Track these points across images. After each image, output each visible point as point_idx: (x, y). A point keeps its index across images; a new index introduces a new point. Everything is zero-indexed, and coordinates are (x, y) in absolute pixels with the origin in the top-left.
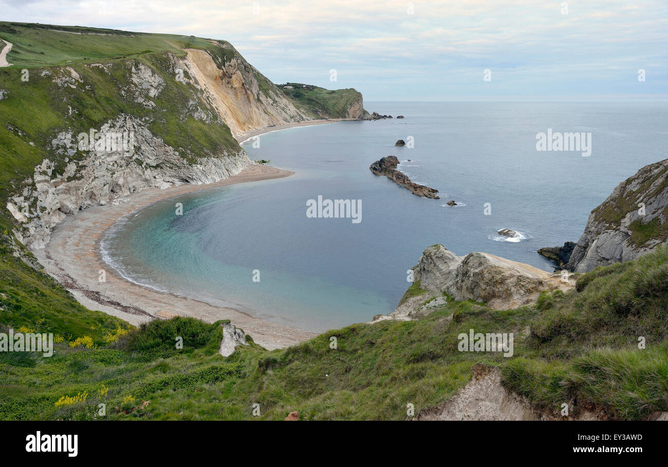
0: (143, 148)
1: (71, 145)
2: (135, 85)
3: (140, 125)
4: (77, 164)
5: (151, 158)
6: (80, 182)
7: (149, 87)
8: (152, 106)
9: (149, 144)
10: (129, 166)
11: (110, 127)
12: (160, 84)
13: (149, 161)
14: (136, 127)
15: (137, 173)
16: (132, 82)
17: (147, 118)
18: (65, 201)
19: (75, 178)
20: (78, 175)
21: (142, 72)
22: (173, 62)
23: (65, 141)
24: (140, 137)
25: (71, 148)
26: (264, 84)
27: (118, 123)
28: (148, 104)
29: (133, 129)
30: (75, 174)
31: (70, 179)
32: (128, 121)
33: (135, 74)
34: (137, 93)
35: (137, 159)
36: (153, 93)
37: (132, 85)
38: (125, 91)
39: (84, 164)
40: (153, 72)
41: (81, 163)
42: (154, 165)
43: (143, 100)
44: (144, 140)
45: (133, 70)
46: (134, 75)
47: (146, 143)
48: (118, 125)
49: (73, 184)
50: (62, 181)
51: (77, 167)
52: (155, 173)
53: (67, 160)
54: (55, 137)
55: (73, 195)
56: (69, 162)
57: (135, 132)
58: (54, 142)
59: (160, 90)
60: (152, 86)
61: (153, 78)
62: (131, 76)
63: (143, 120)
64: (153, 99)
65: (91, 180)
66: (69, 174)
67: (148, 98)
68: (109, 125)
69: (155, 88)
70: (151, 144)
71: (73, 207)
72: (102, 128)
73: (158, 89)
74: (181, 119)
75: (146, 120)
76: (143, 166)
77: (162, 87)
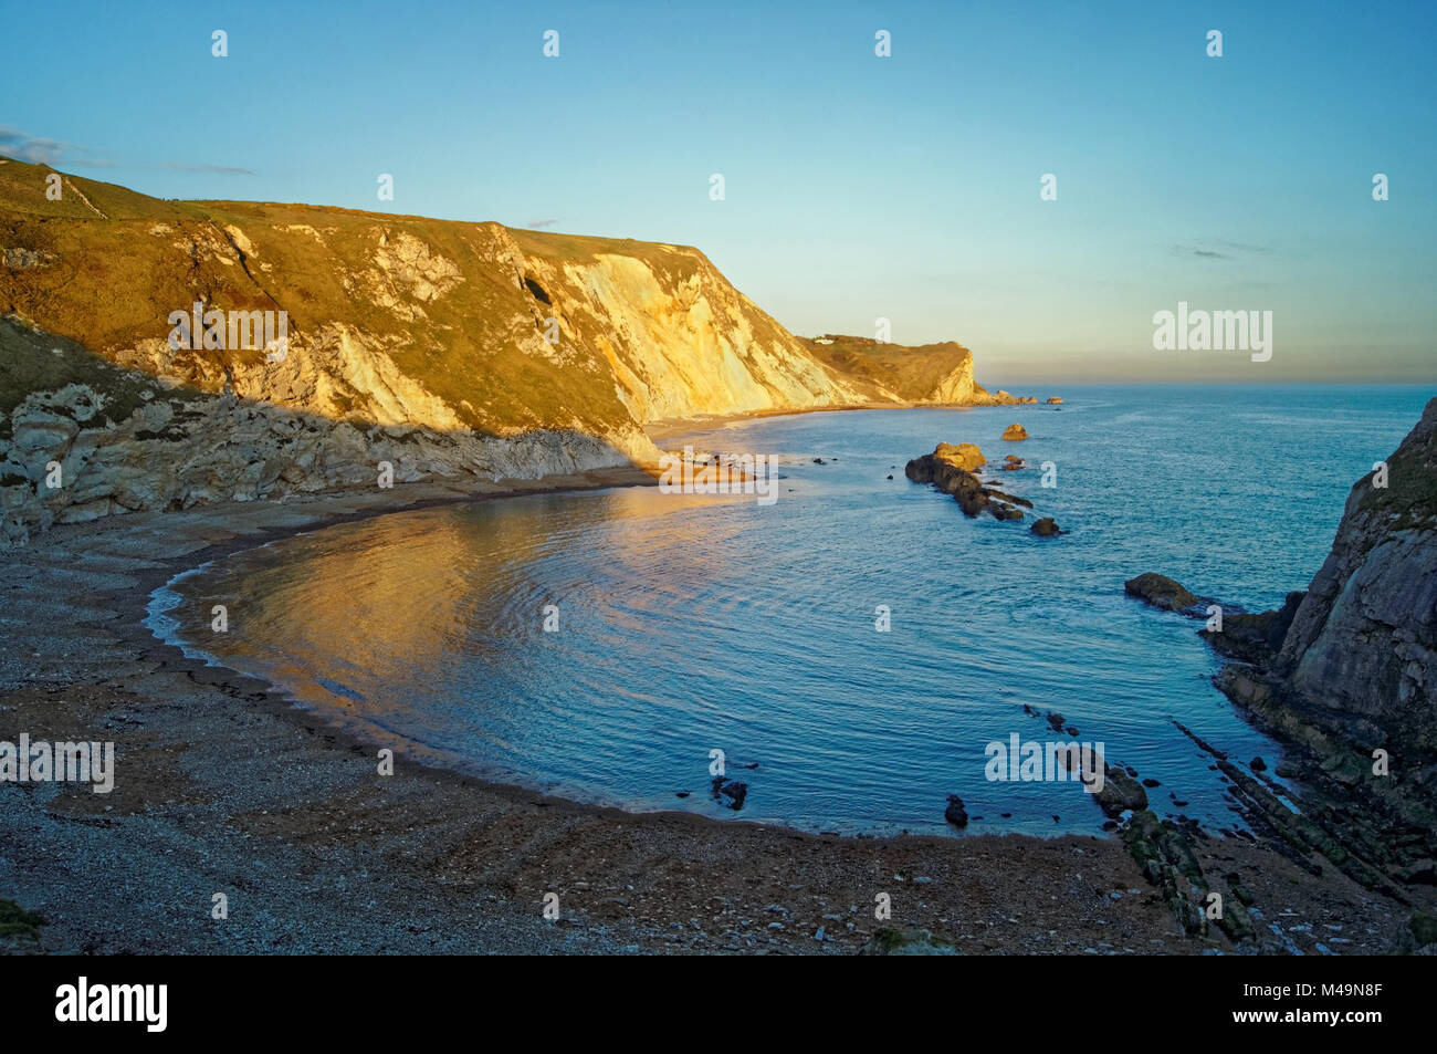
0: (377, 396)
2: (381, 271)
3: (375, 348)
7: (418, 279)
8: (415, 315)
9: (391, 389)
10: (336, 432)
12: (445, 278)
13: (387, 424)
14: (364, 351)
15: (351, 447)
16: (376, 265)
17: (394, 338)
18: (127, 482)
20: (174, 431)
21: (405, 247)
24: (369, 374)
25: (171, 373)
26: (765, 331)
28: (406, 310)
29: (357, 356)
30: (167, 428)
31: (145, 434)
32: (347, 340)
33: (386, 249)
34: (382, 287)
36: (424, 291)
37: (374, 271)
38: (353, 279)
39: (199, 410)
40: (434, 252)
41: (188, 407)
43: (396, 301)
44: (379, 381)
45: (383, 242)
46: (380, 252)
47: (384, 388)
48: (318, 343)
49: (155, 446)
50: (121, 436)
51: (174, 412)
53: (149, 395)
55: (157, 472)
56: (152, 401)
57: (362, 360)
59: (445, 289)
60: (425, 277)
61: (430, 262)
62: (375, 253)
63: (385, 339)
64: (423, 304)
66: (146, 425)
67: (407, 298)
69: (433, 283)
70: (397, 392)
73: (440, 287)
74: (486, 347)
75: (390, 341)
76: (370, 433)
77: (452, 283)
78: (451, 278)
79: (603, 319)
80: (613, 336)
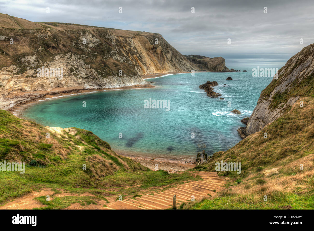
0: (80, 69)
1: (33, 62)
3: (79, 58)
4: (34, 70)
5: (83, 74)
6: (35, 79)
7: (89, 42)
8: (89, 50)
9: (83, 67)
10: (70, 76)
11: (61, 57)
12: (96, 42)
13: (82, 75)
14: (77, 59)
15: (74, 80)
18: (24, 86)
19: (32, 76)
20: (34, 76)
21: (86, 35)
22: (109, 34)
23: (30, 60)
24: (78, 64)
25: (33, 63)
26: (175, 53)
27: (66, 56)
28: (87, 49)
29: (75, 60)
30: (33, 75)
31: (28, 76)
32: (73, 56)
33: (82, 36)
34: (81, 44)
35: (75, 73)
36: (91, 45)
37: (79, 41)
38: (74, 42)
40: (93, 36)
42: (85, 77)
43: (84, 47)
44: (80, 65)
45: (82, 34)
47: (81, 66)
48: (66, 57)
49: (30, 79)
50: (22, 77)
51: (35, 72)
52: (84, 81)
53: (29, 68)
54: (24, 57)
55: (30, 84)
56: (29, 69)
57: (76, 61)
58: (23, 59)
59: (96, 44)
60: (91, 42)
61: (93, 39)
62: (80, 37)
63: (82, 56)
64: (91, 48)
65: (43, 79)
66: (28, 74)
67: (87, 47)
68: (60, 56)
69: (93, 43)
70: (84, 68)
71: (29, 90)
72: (55, 57)
73: (95, 44)
74: (105, 58)
75: (83, 56)
76: (78, 77)
77: (97, 43)
78: (97, 42)
79: (136, 51)
80: (138, 55)
